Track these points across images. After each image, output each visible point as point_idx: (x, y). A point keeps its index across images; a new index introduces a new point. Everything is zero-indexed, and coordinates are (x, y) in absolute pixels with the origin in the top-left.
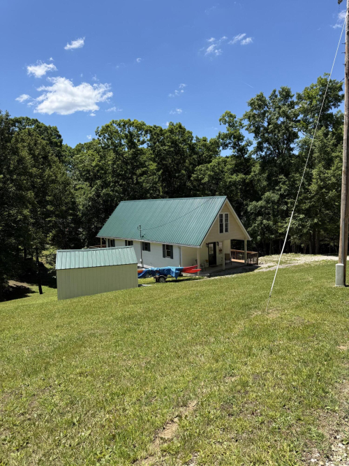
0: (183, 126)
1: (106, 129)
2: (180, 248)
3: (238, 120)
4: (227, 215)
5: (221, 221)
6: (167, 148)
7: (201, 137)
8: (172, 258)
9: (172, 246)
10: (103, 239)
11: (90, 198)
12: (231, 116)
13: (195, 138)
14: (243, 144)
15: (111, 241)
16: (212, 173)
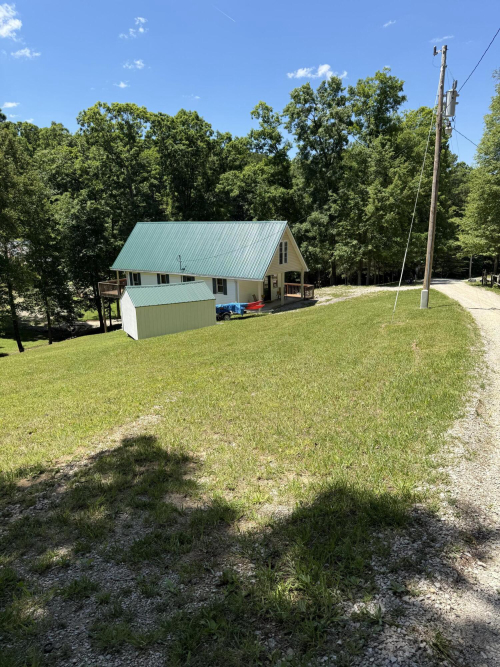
0: (200, 117)
1: (94, 116)
2: (236, 282)
3: (275, 116)
4: (286, 244)
5: (281, 250)
6: (183, 147)
7: (223, 132)
8: (225, 293)
9: (225, 280)
10: (121, 273)
12: (267, 109)
13: (215, 134)
14: (280, 147)
15: (135, 275)
16: (244, 184)
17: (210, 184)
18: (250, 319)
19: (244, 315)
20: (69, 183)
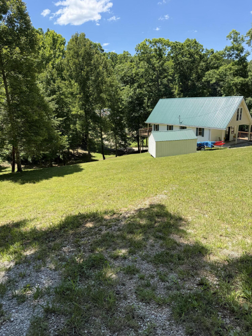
0: (197, 42)
1: (144, 47)
2: (209, 130)
4: (241, 109)
5: (238, 112)
6: (187, 59)
7: (209, 49)
8: (203, 136)
9: (203, 129)
10: (150, 124)
11: (131, 96)
12: (236, 33)
13: (205, 50)
14: (242, 55)
15: (156, 125)
16: (218, 77)
17: (199, 77)
18: (217, 150)
19: (213, 148)
20: (129, 81)
